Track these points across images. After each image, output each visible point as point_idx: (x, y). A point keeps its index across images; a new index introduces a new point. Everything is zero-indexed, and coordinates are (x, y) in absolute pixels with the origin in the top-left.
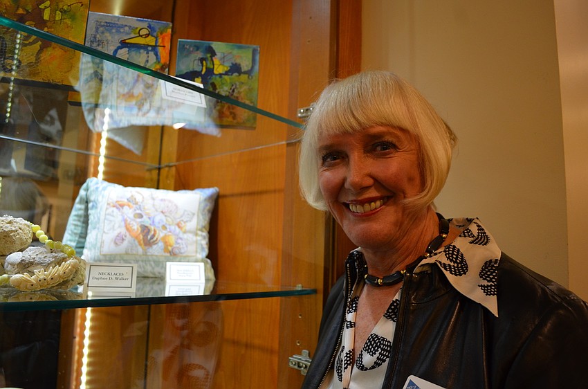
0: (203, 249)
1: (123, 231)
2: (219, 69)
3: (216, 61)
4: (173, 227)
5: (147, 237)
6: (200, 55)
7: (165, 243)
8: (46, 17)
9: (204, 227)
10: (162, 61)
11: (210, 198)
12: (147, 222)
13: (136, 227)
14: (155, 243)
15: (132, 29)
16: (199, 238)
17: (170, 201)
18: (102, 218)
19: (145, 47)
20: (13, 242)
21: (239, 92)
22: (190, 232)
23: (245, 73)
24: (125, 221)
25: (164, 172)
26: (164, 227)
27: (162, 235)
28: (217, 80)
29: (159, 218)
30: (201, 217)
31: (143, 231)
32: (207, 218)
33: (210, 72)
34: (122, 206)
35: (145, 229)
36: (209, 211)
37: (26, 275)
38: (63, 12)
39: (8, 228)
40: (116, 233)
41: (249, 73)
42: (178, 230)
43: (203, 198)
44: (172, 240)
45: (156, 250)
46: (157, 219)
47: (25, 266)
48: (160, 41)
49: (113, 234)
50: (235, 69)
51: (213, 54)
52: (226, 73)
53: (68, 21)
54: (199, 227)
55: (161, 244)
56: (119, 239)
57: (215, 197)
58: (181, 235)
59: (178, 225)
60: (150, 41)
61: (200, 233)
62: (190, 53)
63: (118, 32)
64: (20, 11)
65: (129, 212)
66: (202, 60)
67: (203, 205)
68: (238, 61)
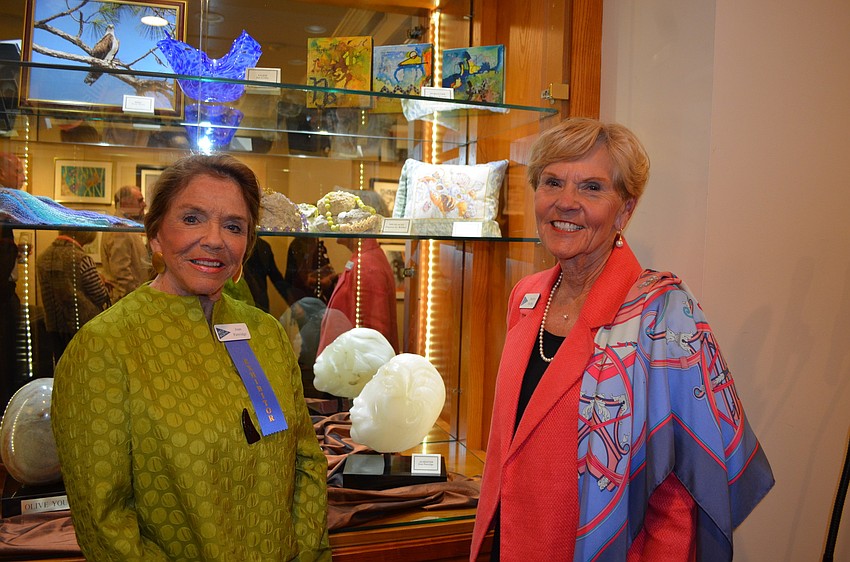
0: (490, 212)
1: (429, 200)
2: (473, 70)
3: (471, 62)
4: (465, 196)
5: (446, 204)
6: (459, 60)
7: (460, 208)
8: (347, 64)
9: (493, 195)
10: (427, 74)
11: (500, 169)
12: (446, 193)
13: (438, 196)
14: (452, 209)
15: (405, 54)
16: (487, 204)
17: (465, 174)
18: (415, 191)
19: (414, 66)
20: (343, 207)
21: (489, 86)
22: (479, 199)
23: (492, 69)
24: (430, 192)
25: (470, 146)
26: (459, 196)
27: (457, 202)
28: (471, 78)
29: (455, 188)
30: (490, 186)
31: (443, 200)
32: (497, 186)
33: (467, 72)
34: (428, 181)
35: (445, 198)
36: (498, 181)
37: (348, 225)
38: (357, 57)
39: (340, 198)
40: (424, 202)
41: (495, 69)
42: (469, 197)
43: (492, 170)
44: (465, 206)
45: (453, 214)
46: (453, 190)
47: (347, 220)
48: (424, 59)
49: (422, 203)
50: (486, 67)
51: (469, 57)
52: (479, 72)
53: (360, 63)
54: (488, 195)
55: (456, 209)
56: (427, 207)
57: (505, 168)
58: (472, 202)
59: (470, 194)
60: (418, 60)
61: (488, 199)
62: (452, 59)
63: (396, 57)
64: (333, 62)
65: (433, 185)
66: (460, 64)
67: (492, 175)
68: (487, 61)
